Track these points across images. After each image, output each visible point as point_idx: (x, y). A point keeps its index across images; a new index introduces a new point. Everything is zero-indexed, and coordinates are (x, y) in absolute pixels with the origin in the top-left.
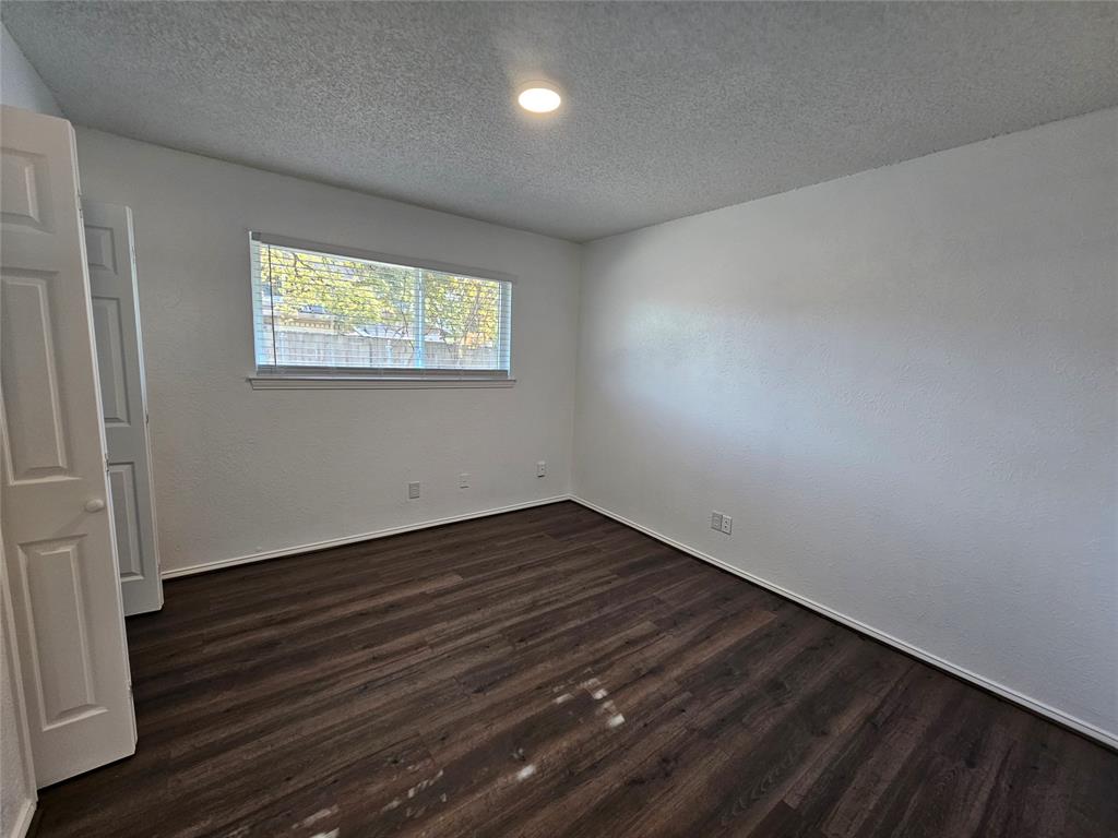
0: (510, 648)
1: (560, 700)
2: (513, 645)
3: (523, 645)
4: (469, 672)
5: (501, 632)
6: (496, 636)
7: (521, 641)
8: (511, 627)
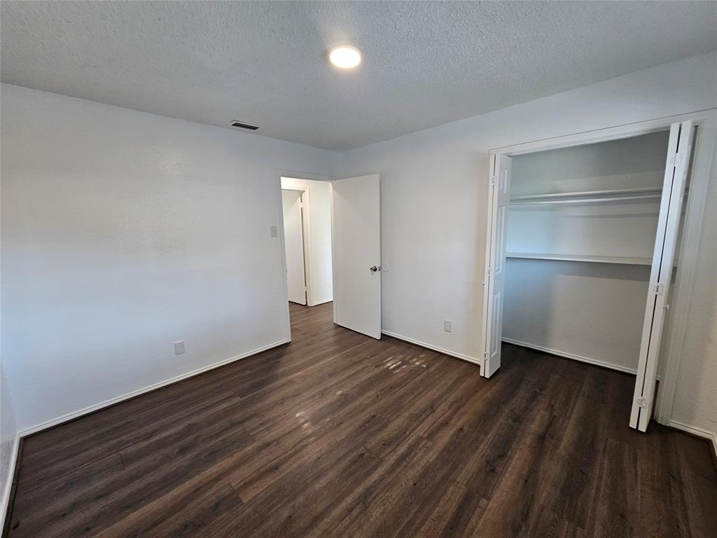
0: (369, 447)
1: (328, 419)
2: (367, 450)
3: (360, 452)
4: (385, 426)
5: (382, 460)
6: (383, 455)
7: (362, 455)
8: (376, 467)
